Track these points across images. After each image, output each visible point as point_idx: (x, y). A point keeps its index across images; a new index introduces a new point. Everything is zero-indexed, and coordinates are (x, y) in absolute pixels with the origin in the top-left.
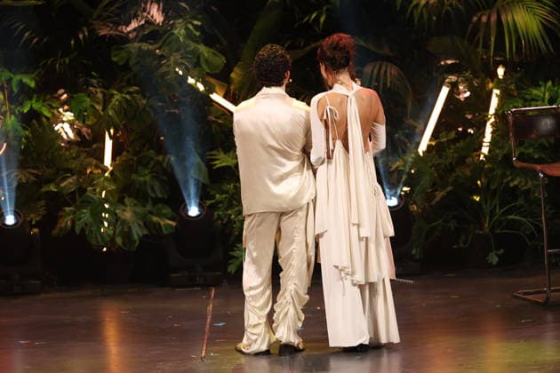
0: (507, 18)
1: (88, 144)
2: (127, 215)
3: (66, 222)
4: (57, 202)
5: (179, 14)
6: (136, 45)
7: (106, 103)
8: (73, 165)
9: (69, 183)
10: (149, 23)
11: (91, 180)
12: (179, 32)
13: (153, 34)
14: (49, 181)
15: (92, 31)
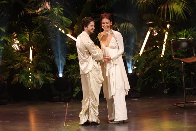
0: (170, 7)
1: (24, 52)
2: (38, 77)
3: (16, 79)
4: (13, 72)
5: (56, 6)
7: (30, 37)
8: (19, 59)
9: (17, 65)
10: (45, 9)
11: (25, 65)
12: (56, 12)
13: (47, 13)
14: (10, 65)
15: (25, 12)
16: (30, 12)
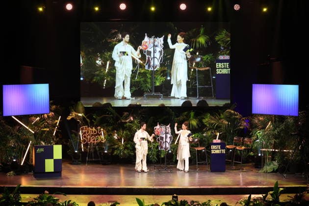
0: (191, 122)
1: (119, 140)
2: (126, 152)
3: (115, 153)
4: (114, 150)
5: (136, 119)
6: (128, 124)
7: (123, 133)
8: (117, 143)
9: (116, 146)
10: (131, 120)
11: (119, 146)
12: (136, 122)
13: (131, 122)
14: (113, 146)
15: (121, 121)
16: (123, 121)
